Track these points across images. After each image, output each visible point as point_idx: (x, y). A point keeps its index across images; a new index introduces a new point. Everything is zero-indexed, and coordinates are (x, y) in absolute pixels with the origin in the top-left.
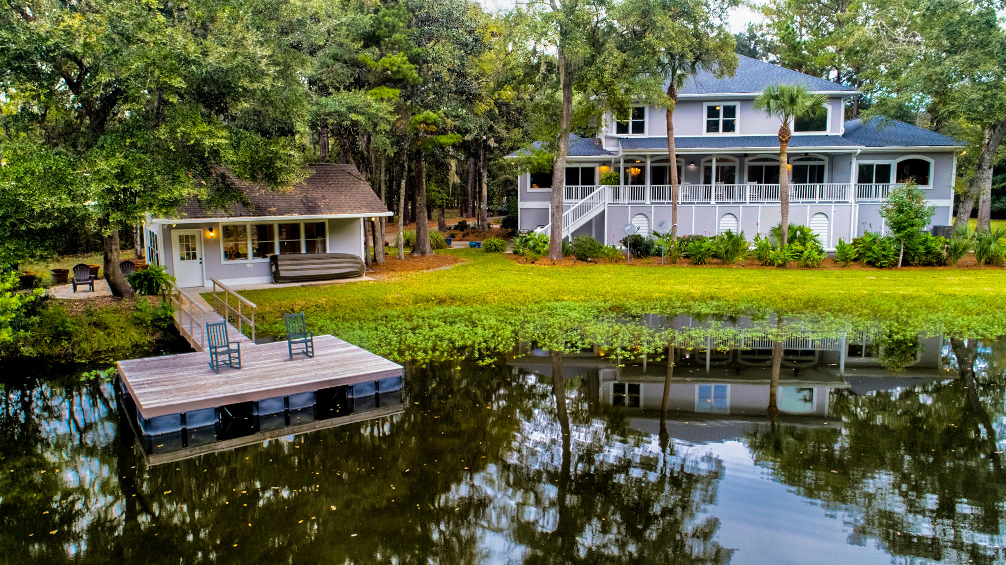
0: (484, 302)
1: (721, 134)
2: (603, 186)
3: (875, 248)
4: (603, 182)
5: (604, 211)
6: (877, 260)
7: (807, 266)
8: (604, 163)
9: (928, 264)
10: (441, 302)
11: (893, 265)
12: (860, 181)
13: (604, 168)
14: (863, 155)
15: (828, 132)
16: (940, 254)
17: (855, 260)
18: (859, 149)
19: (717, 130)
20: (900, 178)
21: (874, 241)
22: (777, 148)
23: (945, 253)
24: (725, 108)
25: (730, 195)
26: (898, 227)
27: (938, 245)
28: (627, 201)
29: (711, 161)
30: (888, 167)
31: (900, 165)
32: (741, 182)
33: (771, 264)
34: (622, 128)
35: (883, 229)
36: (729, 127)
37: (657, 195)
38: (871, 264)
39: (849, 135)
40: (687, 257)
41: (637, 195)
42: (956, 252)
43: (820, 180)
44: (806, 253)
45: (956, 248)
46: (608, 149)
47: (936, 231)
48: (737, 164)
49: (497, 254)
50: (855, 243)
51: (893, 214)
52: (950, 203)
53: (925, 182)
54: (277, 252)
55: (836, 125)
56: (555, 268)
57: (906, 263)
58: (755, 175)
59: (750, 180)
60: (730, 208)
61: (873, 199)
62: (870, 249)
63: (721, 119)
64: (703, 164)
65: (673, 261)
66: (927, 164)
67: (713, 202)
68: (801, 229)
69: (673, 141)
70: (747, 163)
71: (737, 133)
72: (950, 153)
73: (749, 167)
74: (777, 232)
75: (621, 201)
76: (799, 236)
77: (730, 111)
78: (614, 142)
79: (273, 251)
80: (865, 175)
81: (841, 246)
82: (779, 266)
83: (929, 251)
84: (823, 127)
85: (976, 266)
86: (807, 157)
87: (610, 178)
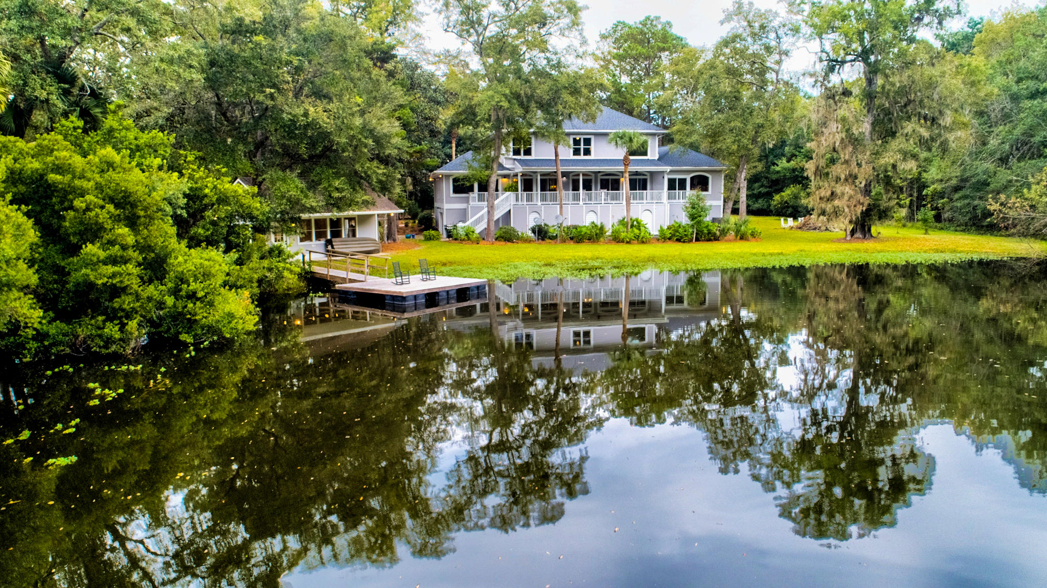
0: (470, 264)
1: (582, 157)
2: (508, 193)
3: (681, 230)
4: (506, 190)
5: (510, 211)
6: (682, 237)
7: (643, 242)
8: (505, 176)
9: (709, 240)
10: (444, 264)
11: (690, 241)
12: (669, 189)
13: (505, 180)
14: (671, 172)
15: (649, 157)
16: (715, 234)
17: (670, 239)
18: (668, 169)
19: (579, 154)
20: (693, 187)
21: (679, 226)
22: (622, 168)
23: (718, 233)
24: (585, 139)
25: (590, 199)
26: (692, 217)
27: (715, 229)
28: (525, 203)
29: (578, 175)
30: (685, 180)
31: (692, 179)
32: (596, 189)
33: (623, 241)
34: (517, 152)
35: (684, 219)
36: (587, 152)
37: (544, 199)
38: (678, 240)
39: (662, 159)
40: (572, 239)
41: (529, 199)
42: (724, 232)
43: (645, 188)
44: (642, 234)
45: (723, 230)
46: (507, 166)
47: (714, 220)
48: (593, 178)
49: (436, 242)
50: (669, 228)
51: (690, 209)
52: (721, 203)
53: (706, 189)
54: (329, 237)
55: (654, 152)
56: (495, 246)
57: (697, 240)
58: (605, 185)
59: (602, 188)
60: (592, 207)
61: (677, 201)
62: (677, 231)
63: (582, 147)
64: (571, 178)
65: (563, 241)
66: (706, 179)
67: (581, 203)
68: (637, 220)
69: (559, 162)
70: (600, 177)
71: (592, 157)
72: (720, 171)
73: (602, 180)
74: (622, 222)
75: (520, 203)
76: (636, 225)
77: (587, 142)
78: (511, 161)
79: (326, 236)
80: (672, 185)
81: (662, 230)
82: (628, 242)
83: (709, 232)
84: (645, 154)
85: (735, 240)
86: (637, 173)
87: (511, 187)
